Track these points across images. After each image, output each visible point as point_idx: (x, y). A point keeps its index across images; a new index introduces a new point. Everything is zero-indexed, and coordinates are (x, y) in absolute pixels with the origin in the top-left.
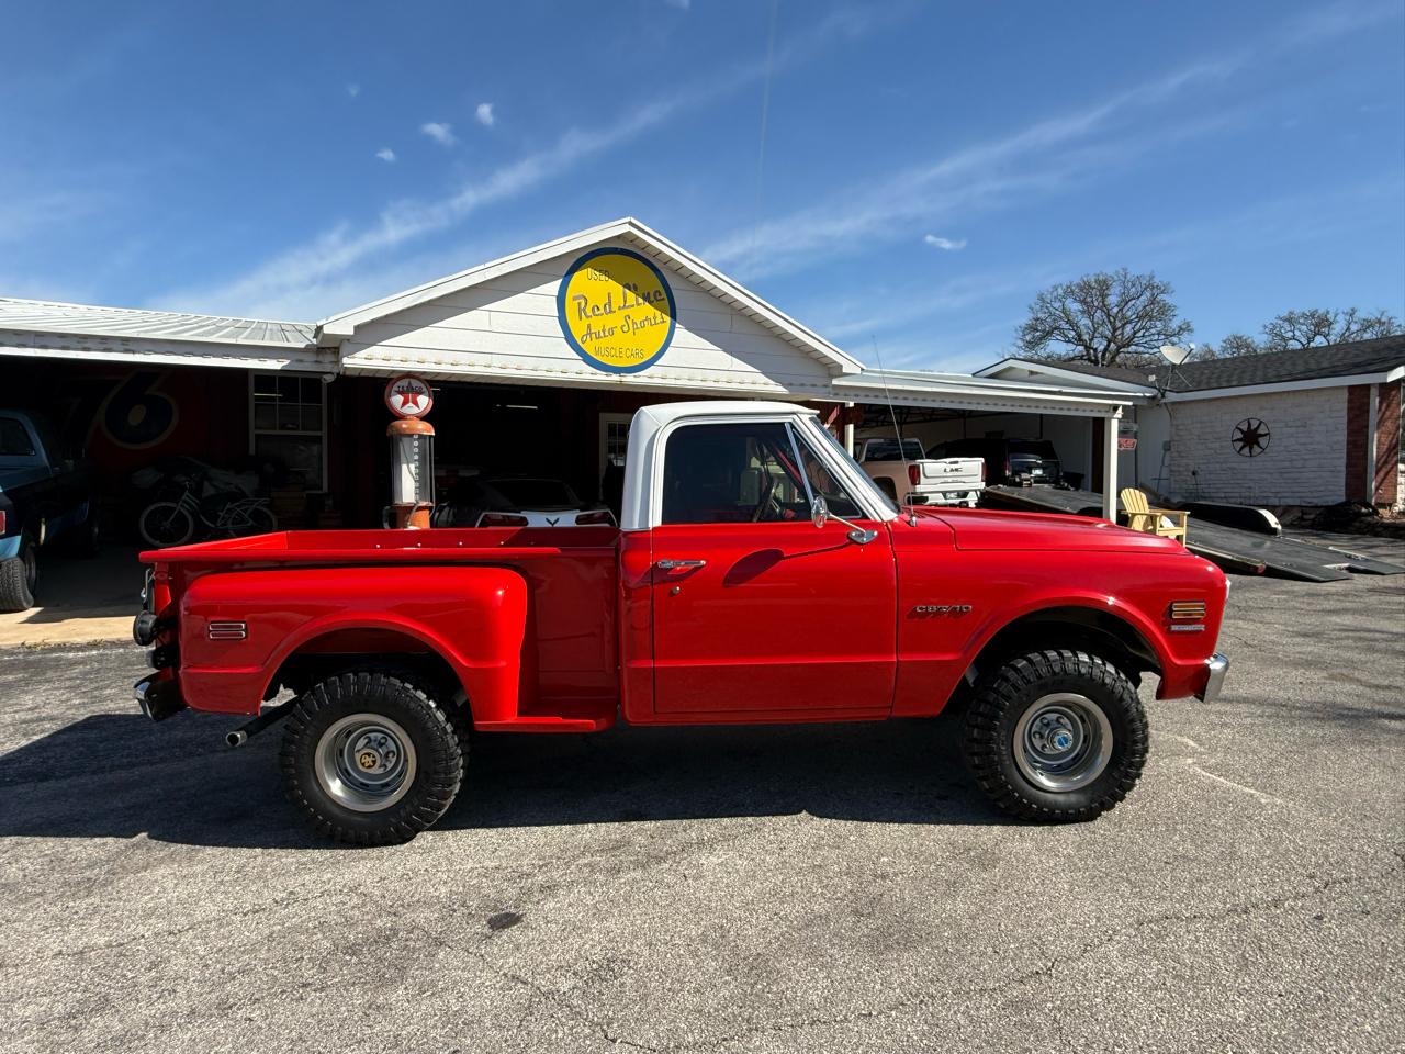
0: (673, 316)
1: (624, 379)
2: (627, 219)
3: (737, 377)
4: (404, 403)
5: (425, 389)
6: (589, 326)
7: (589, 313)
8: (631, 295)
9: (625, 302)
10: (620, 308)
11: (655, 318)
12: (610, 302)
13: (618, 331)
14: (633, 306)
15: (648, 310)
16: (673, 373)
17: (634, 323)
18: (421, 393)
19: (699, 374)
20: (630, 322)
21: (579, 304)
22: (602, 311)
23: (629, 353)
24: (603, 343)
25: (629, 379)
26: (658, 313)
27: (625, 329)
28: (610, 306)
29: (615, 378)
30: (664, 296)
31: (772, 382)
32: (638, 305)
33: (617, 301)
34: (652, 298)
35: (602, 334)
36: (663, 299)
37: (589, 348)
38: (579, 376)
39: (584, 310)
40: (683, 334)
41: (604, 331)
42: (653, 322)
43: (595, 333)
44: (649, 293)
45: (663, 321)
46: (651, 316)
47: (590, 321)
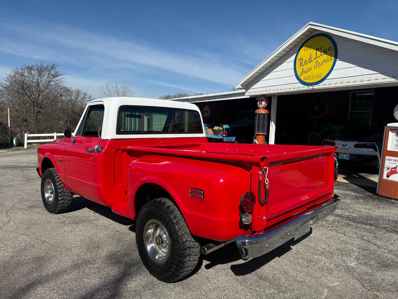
0: (336, 57)
1: (314, 88)
2: (309, 23)
3: (367, 78)
4: (259, 104)
6: (303, 69)
7: (303, 64)
8: (319, 53)
9: (316, 56)
10: (314, 59)
11: (328, 59)
12: (311, 58)
13: (313, 69)
14: (319, 56)
15: (325, 56)
16: (334, 81)
19: (346, 80)
20: (318, 64)
21: (300, 61)
22: (308, 62)
23: (316, 76)
24: (307, 74)
25: (316, 87)
26: (329, 57)
27: (316, 67)
28: (311, 59)
29: (311, 87)
30: (333, 48)
32: (321, 55)
33: (314, 56)
34: (328, 50)
37: (302, 78)
38: (299, 89)
39: (302, 63)
40: (339, 63)
41: (308, 70)
42: (327, 61)
43: (305, 71)
44: (326, 49)
45: (331, 60)
46: (326, 59)
47: (303, 67)
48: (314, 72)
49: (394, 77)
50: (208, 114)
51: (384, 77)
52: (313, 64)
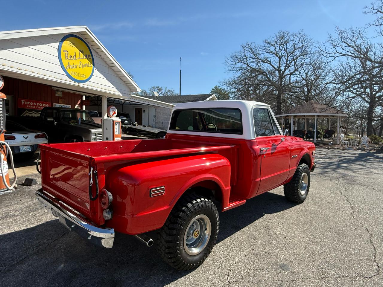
0: (94, 65)
1: (80, 85)
2: (85, 27)
3: (110, 89)
6: (69, 63)
7: (69, 58)
8: (82, 54)
9: (80, 56)
10: (78, 58)
12: (75, 55)
13: (78, 67)
15: (87, 61)
16: (94, 85)
17: (83, 65)
19: (100, 86)
20: (81, 64)
21: (66, 53)
22: (73, 58)
23: (81, 75)
24: (73, 70)
25: (81, 85)
26: (89, 63)
27: (80, 66)
28: (75, 57)
29: (77, 84)
30: (91, 57)
31: (118, 92)
32: (84, 58)
33: (78, 56)
34: (88, 57)
35: (73, 67)
37: (69, 71)
38: (66, 82)
39: (67, 56)
40: (96, 71)
42: (88, 66)
43: (71, 66)
44: (87, 55)
45: (91, 66)
46: (87, 63)
47: (69, 61)
48: (79, 70)
52: (77, 63)
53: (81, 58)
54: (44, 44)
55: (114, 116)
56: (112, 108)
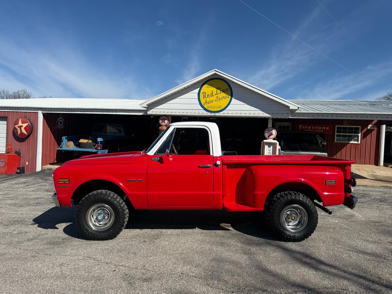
0: (232, 96)
1: (216, 114)
2: (214, 70)
3: (253, 112)
4: (162, 122)
5: (167, 119)
6: (206, 100)
7: (206, 96)
8: (219, 91)
9: (217, 93)
10: (215, 95)
11: (226, 96)
12: (212, 93)
13: (214, 101)
14: (219, 94)
15: (224, 95)
16: (231, 112)
17: (219, 98)
18: (166, 120)
19: (239, 112)
20: (218, 98)
21: (204, 94)
22: (210, 96)
23: (217, 107)
24: (210, 105)
25: (217, 114)
26: (227, 95)
27: (217, 100)
29: (213, 114)
32: (221, 93)
33: (215, 92)
34: (225, 91)
35: (210, 102)
36: (229, 91)
37: (206, 106)
38: (203, 114)
39: (205, 96)
40: (234, 100)
41: (210, 101)
42: (225, 98)
43: (208, 102)
44: (224, 90)
45: (228, 97)
46: (225, 96)
47: (206, 99)
48: (215, 104)
49: (269, 114)
50: (62, 125)
51: (264, 113)
52: (214, 98)
53: (218, 94)
54: (187, 93)
55: (270, 138)
56: (268, 130)
